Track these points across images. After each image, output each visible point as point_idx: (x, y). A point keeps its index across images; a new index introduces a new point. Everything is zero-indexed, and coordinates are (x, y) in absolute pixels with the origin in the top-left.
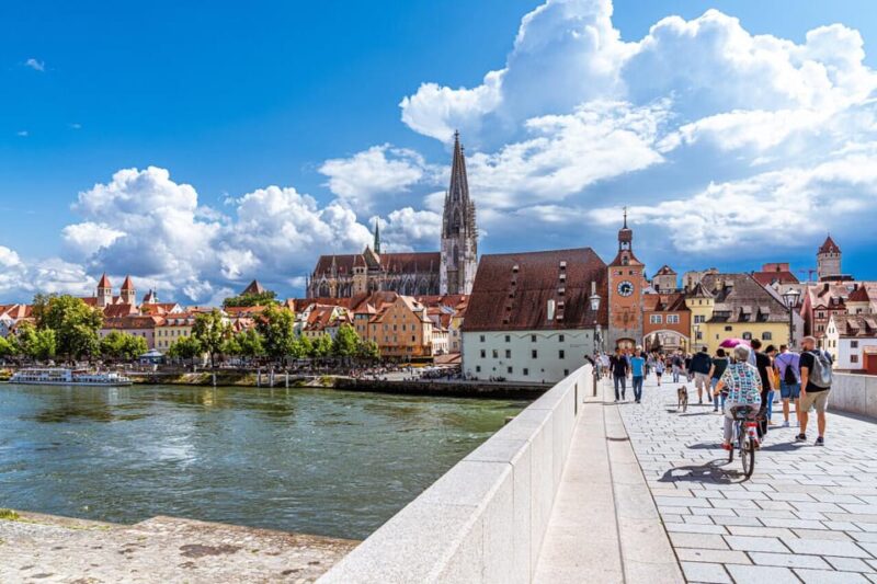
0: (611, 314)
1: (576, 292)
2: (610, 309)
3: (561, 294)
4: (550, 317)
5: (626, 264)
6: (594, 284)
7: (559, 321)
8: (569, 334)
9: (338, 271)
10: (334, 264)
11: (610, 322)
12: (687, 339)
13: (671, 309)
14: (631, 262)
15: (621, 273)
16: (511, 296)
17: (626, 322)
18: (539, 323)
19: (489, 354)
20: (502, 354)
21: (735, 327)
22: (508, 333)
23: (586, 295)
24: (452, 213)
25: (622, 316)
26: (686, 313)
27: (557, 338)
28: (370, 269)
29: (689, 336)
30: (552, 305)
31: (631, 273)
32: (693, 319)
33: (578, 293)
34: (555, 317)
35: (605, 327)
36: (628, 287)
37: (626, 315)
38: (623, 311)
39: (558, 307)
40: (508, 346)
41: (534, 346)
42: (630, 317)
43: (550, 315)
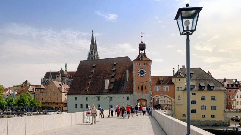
0: (135, 86)
1: (119, 77)
2: (134, 83)
3: (113, 77)
4: (107, 88)
5: (142, 60)
6: (128, 72)
7: (111, 90)
8: (115, 96)
9: (52, 77)
10: (51, 74)
11: (134, 90)
12: (173, 100)
13: (164, 84)
14: (144, 59)
15: (139, 64)
17: (142, 89)
18: (101, 91)
19: (78, 106)
20: (84, 106)
21: (197, 93)
23: (124, 77)
25: (140, 87)
26: (172, 86)
27: (109, 98)
28: (62, 76)
29: (174, 98)
30: (107, 82)
31: (144, 64)
32: (176, 89)
33: (120, 77)
34: (109, 88)
35: (131, 92)
36: (143, 72)
37: (142, 87)
38: (141, 84)
39: (111, 83)
40: (87, 102)
41: (99, 102)
42: (144, 87)
43: (107, 87)
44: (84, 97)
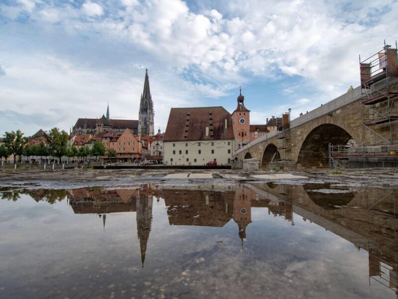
1: (217, 125)
3: (211, 125)
5: (242, 110)
6: (226, 121)
7: (211, 136)
8: (216, 142)
9: (88, 126)
10: (86, 122)
11: (235, 136)
13: (261, 131)
14: (244, 110)
15: (240, 114)
16: (187, 126)
17: (243, 135)
18: (201, 138)
19: (177, 152)
20: (184, 152)
22: (187, 142)
23: (222, 126)
24: (144, 103)
25: (241, 134)
27: (211, 144)
28: (104, 125)
30: (207, 129)
31: (244, 114)
33: (219, 125)
34: (209, 135)
35: (233, 138)
36: (244, 120)
37: (243, 133)
38: (242, 131)
39: (211, 130)
40: (186, 148)
41: (199, 148)
42: (244, 134)
43: (207, 134)
44: (184, 143)
